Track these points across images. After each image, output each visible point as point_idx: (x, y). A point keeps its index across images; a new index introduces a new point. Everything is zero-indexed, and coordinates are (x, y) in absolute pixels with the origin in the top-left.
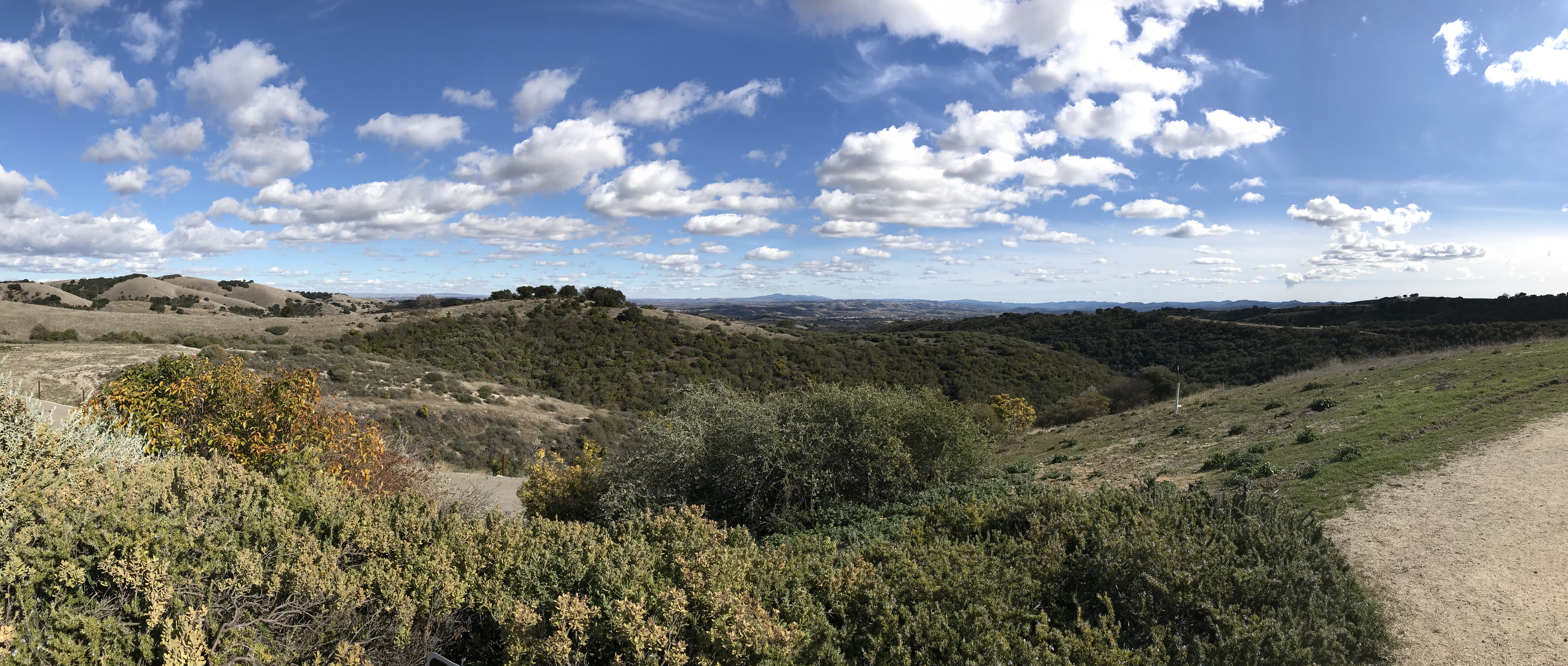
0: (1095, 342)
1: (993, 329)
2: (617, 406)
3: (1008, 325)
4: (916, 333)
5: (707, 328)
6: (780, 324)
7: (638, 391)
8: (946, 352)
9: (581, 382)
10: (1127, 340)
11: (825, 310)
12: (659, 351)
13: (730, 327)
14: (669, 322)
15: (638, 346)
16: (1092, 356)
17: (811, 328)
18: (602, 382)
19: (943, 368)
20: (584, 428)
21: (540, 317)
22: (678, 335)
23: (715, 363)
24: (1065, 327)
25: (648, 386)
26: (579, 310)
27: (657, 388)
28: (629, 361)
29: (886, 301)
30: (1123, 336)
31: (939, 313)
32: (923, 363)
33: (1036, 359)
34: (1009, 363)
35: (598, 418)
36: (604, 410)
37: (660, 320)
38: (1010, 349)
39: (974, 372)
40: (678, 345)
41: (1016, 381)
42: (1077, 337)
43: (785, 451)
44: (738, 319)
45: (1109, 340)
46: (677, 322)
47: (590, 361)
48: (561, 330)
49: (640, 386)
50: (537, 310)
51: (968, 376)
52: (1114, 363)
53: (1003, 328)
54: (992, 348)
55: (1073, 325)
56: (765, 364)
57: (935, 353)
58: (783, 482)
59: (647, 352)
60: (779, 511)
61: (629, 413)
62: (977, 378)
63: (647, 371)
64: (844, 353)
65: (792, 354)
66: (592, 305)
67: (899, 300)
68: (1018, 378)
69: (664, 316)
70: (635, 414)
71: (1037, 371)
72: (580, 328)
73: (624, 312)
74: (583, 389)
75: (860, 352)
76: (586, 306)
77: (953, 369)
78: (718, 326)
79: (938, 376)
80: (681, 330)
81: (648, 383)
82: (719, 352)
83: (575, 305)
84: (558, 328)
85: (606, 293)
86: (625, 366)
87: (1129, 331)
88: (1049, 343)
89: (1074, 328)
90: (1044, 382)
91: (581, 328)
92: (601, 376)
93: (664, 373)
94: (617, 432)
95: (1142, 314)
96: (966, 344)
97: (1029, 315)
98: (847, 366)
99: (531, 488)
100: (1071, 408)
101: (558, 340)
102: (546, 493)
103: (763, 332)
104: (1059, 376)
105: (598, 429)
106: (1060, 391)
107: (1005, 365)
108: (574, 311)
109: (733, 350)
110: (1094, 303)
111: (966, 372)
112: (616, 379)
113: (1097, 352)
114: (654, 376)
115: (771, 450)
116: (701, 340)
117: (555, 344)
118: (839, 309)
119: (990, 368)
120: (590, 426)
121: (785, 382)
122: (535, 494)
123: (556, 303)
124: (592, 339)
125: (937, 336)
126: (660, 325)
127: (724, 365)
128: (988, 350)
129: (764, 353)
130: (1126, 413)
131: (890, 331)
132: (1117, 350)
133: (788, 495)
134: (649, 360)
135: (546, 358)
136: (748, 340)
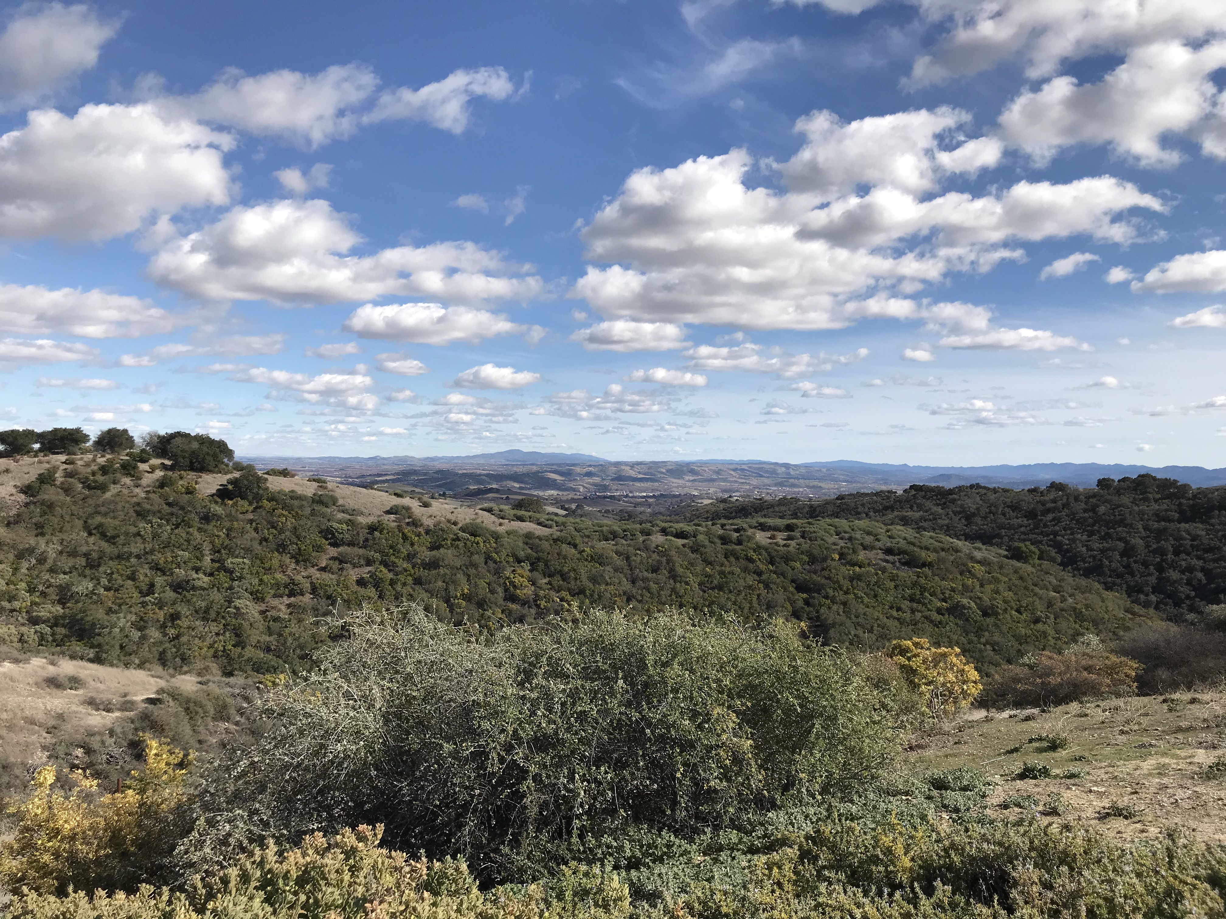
0: (1096, 545)
1: (890, 516)
2: (215, 667)
3: (920, 507)
4: (754, 522)
5: (388, 512)
6: (519, 505)
7: (256, 635)
8: (806, 558)
9: (141, 625)
10: (1168, 545)
11: (597, 480)
12: (300, 558)
13: (429, 511)
14: (317, 500)
15: (258, 548)
16: (1087, 573)
17: (571, 513)
18: (184, 623)
19: (800, 588)
20: (145, 716)
21: (50, 494)
22: (336, 525)
23: (402, 577)
24: (1031, 515)
25: (275, 626)
26: (137, 477)
27: (294, 628)
28: (240, 578)
29: (702, 463)
30: (1160, 534)
31: (793, 486)
32: (764, 577)
33: (973, 576)
34: (922, 581)
35: (175, 695)
36: (187, 677)
37: (300, 498)
38: (923, 554)
39: (857, 597)
40: (335, 545)
41: (935, 616)
42: (1055, 534)
43: (528, 732)
44: (444, 495)
45: (1126, 542)
46: (334, 501)
47: (159, 580)
48: (98, 519)
49: (261, 625)
50: (45, 479)
51: (845, 604)
52: (1140, 591)
53: (910, 514)
54: (889, 551)
55: (1049, 511)
56: (490, 577)
57: (787, 559)
58: (523, 788)
59: (276, 560)
60: (515, 843)
61: (238, 680)
62: (861, 609)
63: (275, 596)
64: (628, 558)
65: (538, 559)
66: (164, 467)
67: (724, 463)
68: (939, 611)
69: (310, 490)
70: (250, 681)
71: (977, 600)
72: (138, 514)
73: (230, 482)
74: (143, 638)
75: (655, 556)
76: (153, 469)
77: (818, 591)
78: (407, 509)
79: (792, 602)
80: (340, 516)
81: (276, 619)
82: (409, 557)
83: (128, 469)
84: (91, 516)
85: (195, 445)
86: (231, 588)
87: (1173, 526)
88: (1000, 546)
89: (1050, 516)
90: (990, 620)
91: (141, 514)
92: (184, 610)
93: (307, 599)
94: (214, 719)
95: (1202, 493)
96: (842, 543)
97: (960, 489)
98: (633, 582)
99: (21, 852)
100: (1048, 675)
101: (92, 540)
102: (57, 855)
103: (488, 520)
104: (1018, 611)
105: (176, 715)
106: (1021, 640)
107: (915, 584)
108: (127, 481)
109: (434, 553)
110: (1094, 467)
111: (840, 596)
112: (213, 615)
113: (1101, 566)
114: (289, 606)
115: (503, 731)
116: (377, 533)
117: (84, 549)
118: (620, 478)
119: (887, 590)
120: (157, 711)
121: (525, 611)
122: (30, 863)
123: (87, 465)
124: (165, 536)
125: (789, 528)
126: (301, 507)
127: (418, 581)
128: (881, 556)
129: (488, 558)
130: (1176, 696)
131: (707, 519)
132: (1145, 564)
133: (533, 812)
134: (279, 576)
135: (63, 578)
136: (461, 534)
